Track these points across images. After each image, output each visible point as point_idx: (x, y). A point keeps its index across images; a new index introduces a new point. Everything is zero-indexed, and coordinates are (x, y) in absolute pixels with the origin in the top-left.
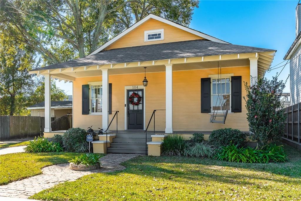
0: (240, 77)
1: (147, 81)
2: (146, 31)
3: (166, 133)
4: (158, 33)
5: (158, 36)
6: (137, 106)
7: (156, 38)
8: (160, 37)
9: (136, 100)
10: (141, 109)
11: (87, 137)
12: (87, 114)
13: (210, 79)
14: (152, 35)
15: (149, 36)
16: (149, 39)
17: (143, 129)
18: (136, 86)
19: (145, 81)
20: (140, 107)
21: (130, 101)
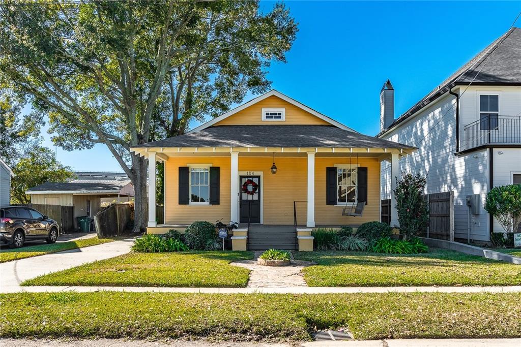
0: (366, 169)
1: (276, 168)
2: (264, 108)
3: (308, 226)
4: (278, 112)
5: (279, 116)
6: (252, 195)
7: (275, 118)
8: (280, 117)
9: (250, 188)
10: (257, 199)
12: (183, 204)
13: (336, 168)
14: (271, 114)
15: (267, 114)
16: (267, 117)
17: (259, 222)
18: (252, 172)
19: (274, 167)
20: (256, 197)
21: (243, 190)
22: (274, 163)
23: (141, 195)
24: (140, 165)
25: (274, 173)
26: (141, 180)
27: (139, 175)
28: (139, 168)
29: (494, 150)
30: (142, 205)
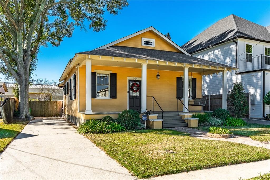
0: (196, 79)
2: (143, 37)
4: (150, 41)
5: (151, 43)
7: (149, 44)
8: (152, 45)
9: (135, 88)
11: (143, 116)
12: (94, 98)
13: (182, 78)
14: (147, 42)
15: (145, 42)
16: (144, 44)
18: (136, 78)
19: (158, 75)
20: (138, 94)
21: (131, 89)
22: (158, 73)
23: (25, 92)
24: (25, 71)
25: (158, 79)
26: (25, 81)
27: (24, 78)
28: (23, 73)
29: (266, 72)
30: (26, 100)
